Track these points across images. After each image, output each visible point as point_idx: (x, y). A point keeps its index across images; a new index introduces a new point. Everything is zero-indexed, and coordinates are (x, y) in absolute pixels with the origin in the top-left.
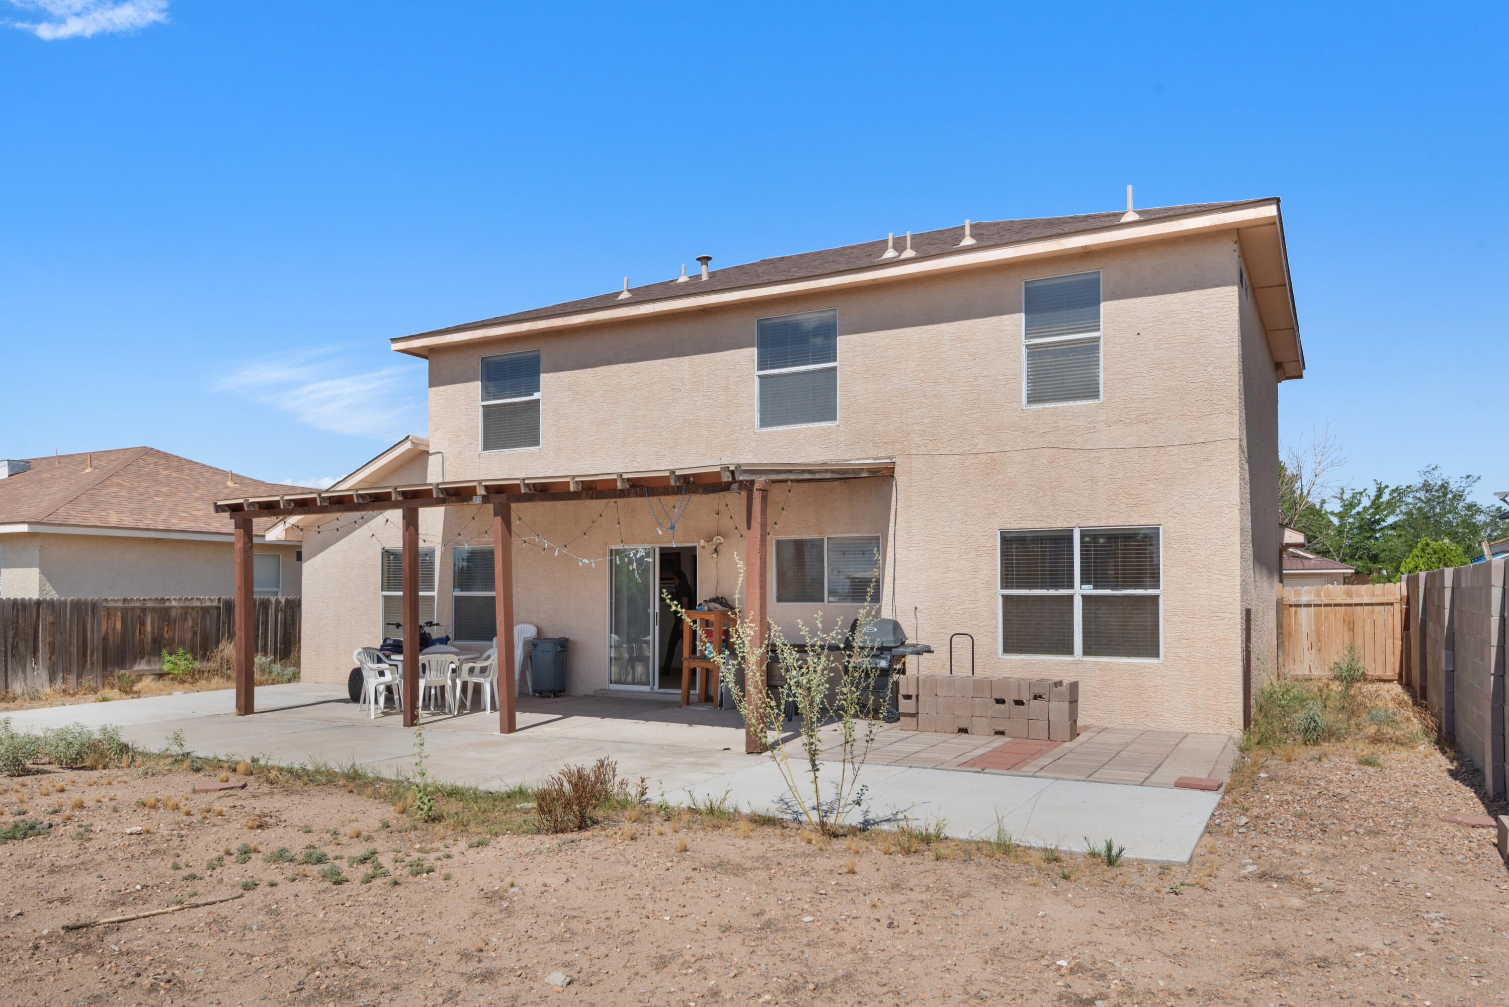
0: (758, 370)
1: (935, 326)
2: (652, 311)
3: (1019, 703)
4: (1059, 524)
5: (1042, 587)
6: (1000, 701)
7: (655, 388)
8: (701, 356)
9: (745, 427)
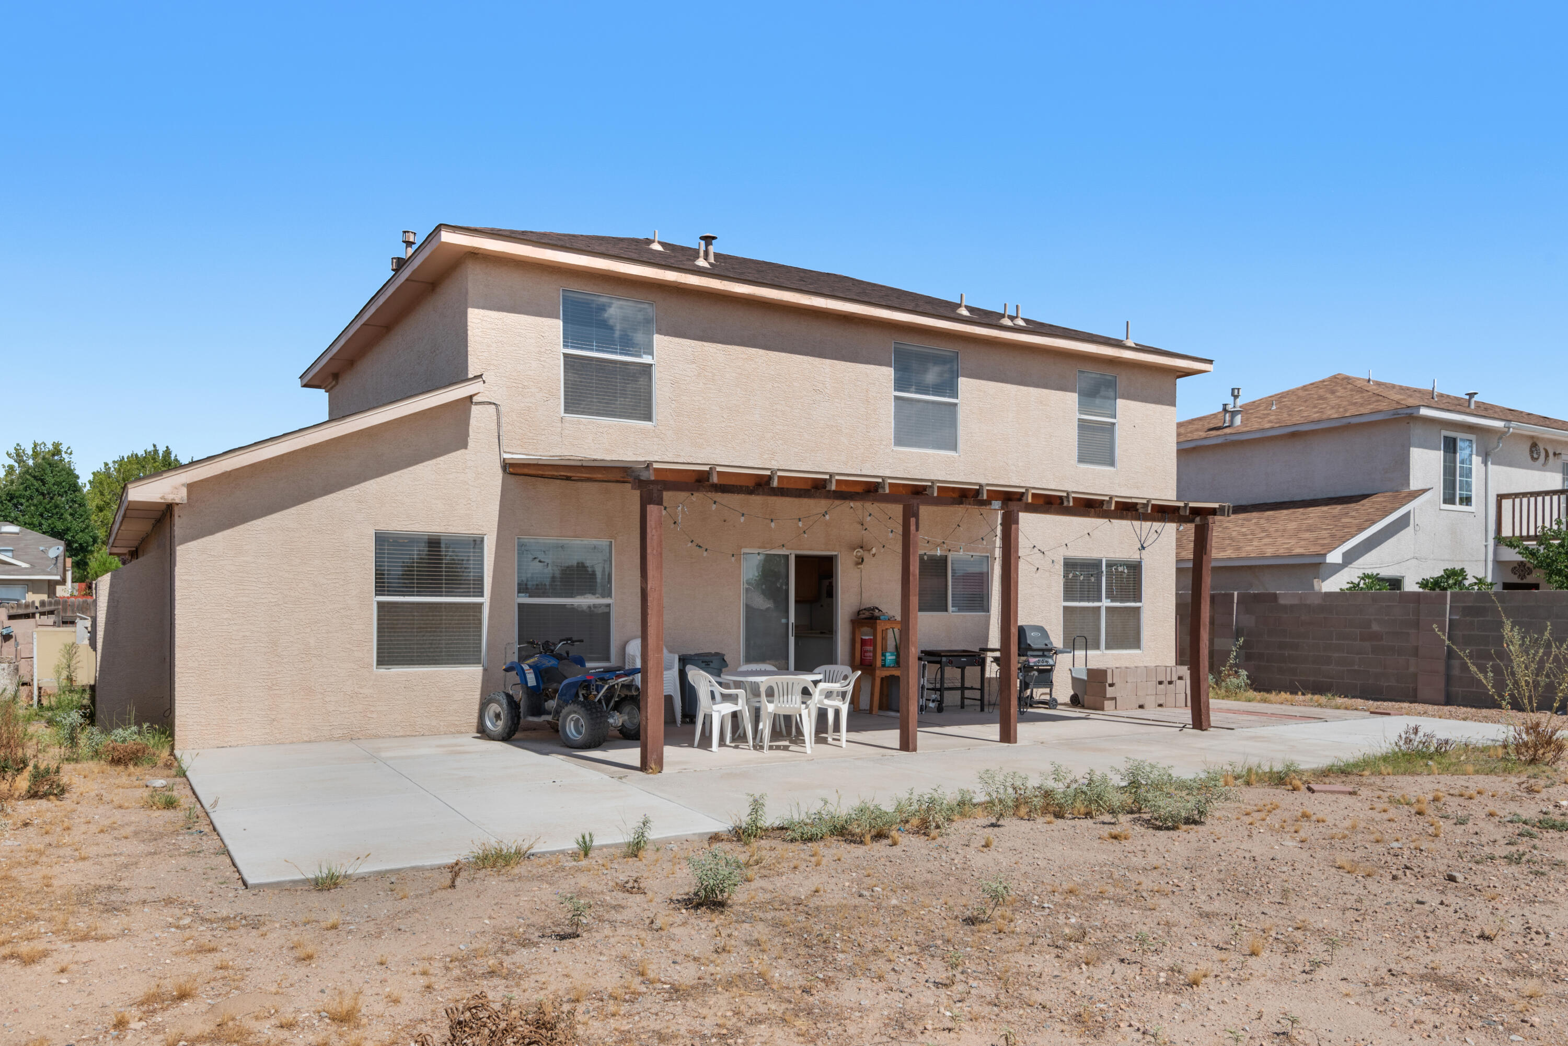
0: (895, 390)
1: (1026, 388)
2: (824, 306)
3: (1170, 683)
4: (1095, 555)
5: (1088, 601)
6: (1161, 683)
7: (795, 384)
8: (843, 363)
9: (884, 443)
